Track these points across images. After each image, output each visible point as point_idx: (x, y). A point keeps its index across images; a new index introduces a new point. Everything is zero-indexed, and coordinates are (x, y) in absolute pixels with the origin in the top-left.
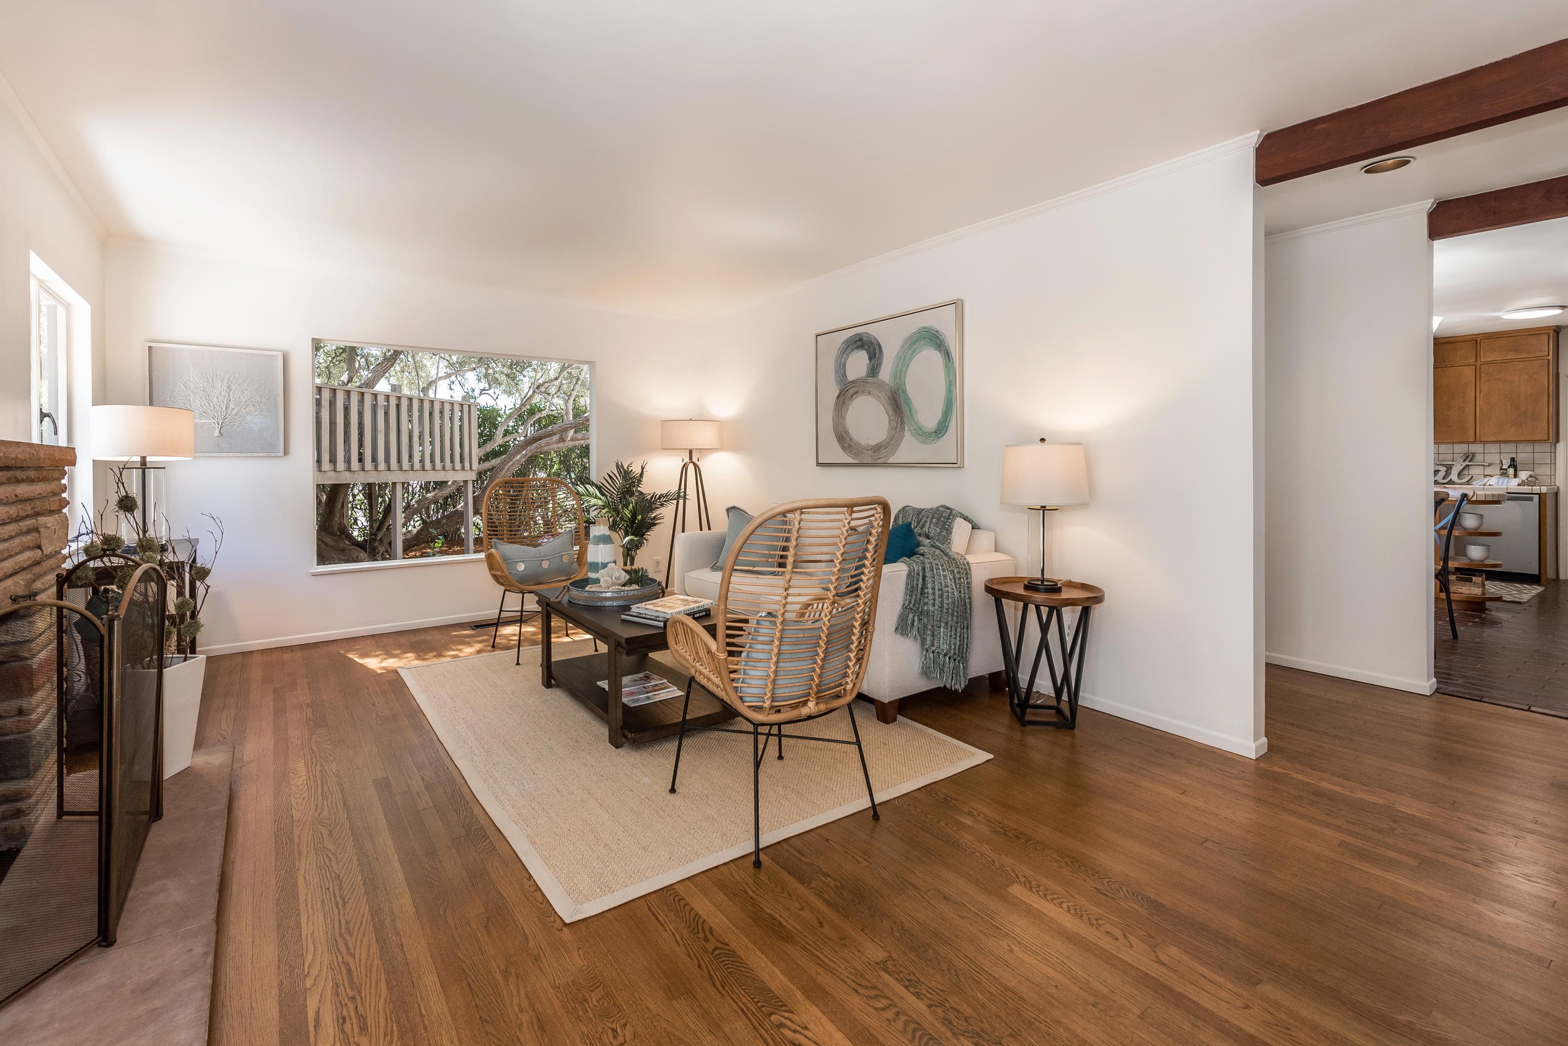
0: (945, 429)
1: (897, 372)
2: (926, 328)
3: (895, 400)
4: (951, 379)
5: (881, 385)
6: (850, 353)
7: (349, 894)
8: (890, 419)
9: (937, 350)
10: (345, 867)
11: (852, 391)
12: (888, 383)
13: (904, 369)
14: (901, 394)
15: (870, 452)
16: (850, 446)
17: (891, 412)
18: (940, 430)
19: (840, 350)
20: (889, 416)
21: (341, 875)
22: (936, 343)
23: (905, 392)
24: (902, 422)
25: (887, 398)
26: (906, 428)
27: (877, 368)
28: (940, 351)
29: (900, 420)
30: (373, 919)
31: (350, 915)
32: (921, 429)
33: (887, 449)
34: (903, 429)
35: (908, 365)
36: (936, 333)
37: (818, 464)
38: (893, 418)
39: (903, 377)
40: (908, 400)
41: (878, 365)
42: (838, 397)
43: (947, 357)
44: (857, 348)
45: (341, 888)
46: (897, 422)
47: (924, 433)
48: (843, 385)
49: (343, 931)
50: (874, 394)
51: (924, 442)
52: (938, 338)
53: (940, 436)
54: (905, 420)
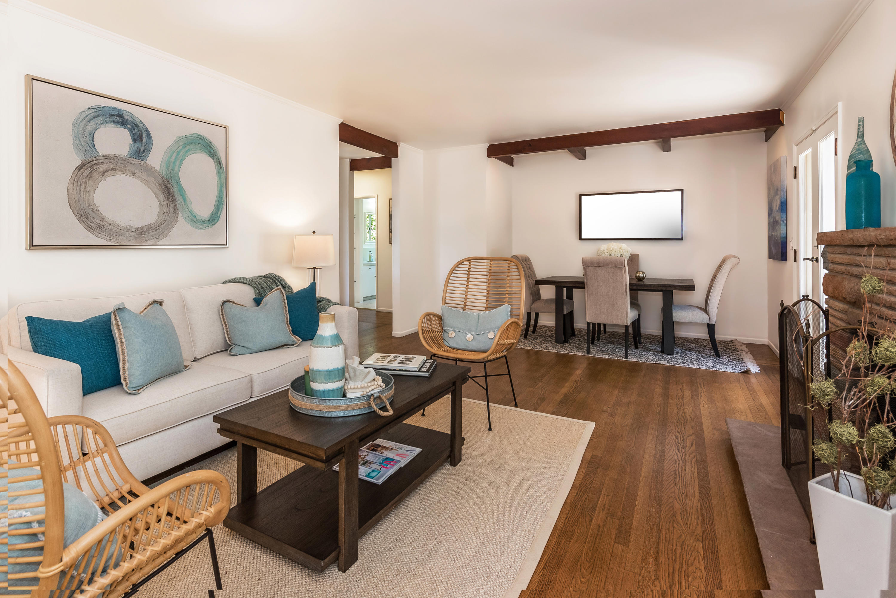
0: (217, 219)
1: (169, 163)
2: (200, 136)
3: (167, 187)
4: (222, 182)
5: (150, 171)
6: (101, 123)
7: (672, 474)
8: (161, 204)
9: (210, 156)
10: (670, 487)
11: (104, 167)
12: (158, 170)
13: (178, 163)
14: (174, 184)
15: (134, 234)
16: (100, 227)
17: (162, 198)
18: (213, 219)
19: (84, 115)
20: (159, 201)
21: (673, 485)
22: (210, 152)
23: (178, 182)
24: (175, 209)
25: (157, 184)
26: (180, 214)
27: (143, 152)
28: (213, 159)
29: (172, 206)
30: (664, 460)
31: (673, 465)
32: (195, 217)
33: (157, 232)
34: (176, 214)
35: (182, 161)
36: (210, 144)
37: (32, 246)
38: (165, 203)
39: (176, 169)
40: (181, 190)
41: (145, 149)
42: (79, 168)
43: (219, 164)
44: (114, 122)
45: (675, 478)
46: (169, 208)
47: (197, 220)
48: (89, 156)
49: (678, 462)
50: (139, 177)
51: (198, 228)
52: (211, 148)
53: (212, 223)
54: (179, 207)
